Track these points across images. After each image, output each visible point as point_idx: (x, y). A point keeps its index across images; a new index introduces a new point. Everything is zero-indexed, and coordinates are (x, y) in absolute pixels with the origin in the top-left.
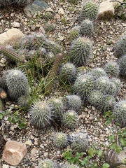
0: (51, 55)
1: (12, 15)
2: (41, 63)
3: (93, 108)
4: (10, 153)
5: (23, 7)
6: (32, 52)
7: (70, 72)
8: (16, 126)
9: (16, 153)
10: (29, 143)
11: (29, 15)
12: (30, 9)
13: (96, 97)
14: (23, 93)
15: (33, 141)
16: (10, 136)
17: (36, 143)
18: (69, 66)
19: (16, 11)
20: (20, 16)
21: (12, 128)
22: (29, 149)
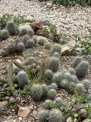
0: (39, 67)
1: (16, 56)
2: (34, 70)
3: (64, 90)
4: (22, 111)
5: (21, 52)
6: (29, 66)
7: (49, 74)
8: (24, 101)
10: (32, 108)
11: (25, 56)
12: (25, 53)
13: (65, 82)
14: (26, 83)
15: (34, 107)
16: (21, 105)
17: (35, 108)
18: (49, 71)
19: (17, 55)
20: (20, 57)
21: (22, 101)
22: (32, 110)
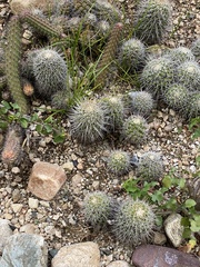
2: (89, 39)
3: (172, 113)
4: (40, 182)
6: (75, 21)
7: (134, 54)
8: (48, 139)
9: (49, 181)
10: (70, 165)
13: (177, 94)
14: (60, 87)
15: (75, 163)
16: (39, 155)
17: (80, 166)
18: (134, 44)
21: (43, 143)
22: (70, 175)
